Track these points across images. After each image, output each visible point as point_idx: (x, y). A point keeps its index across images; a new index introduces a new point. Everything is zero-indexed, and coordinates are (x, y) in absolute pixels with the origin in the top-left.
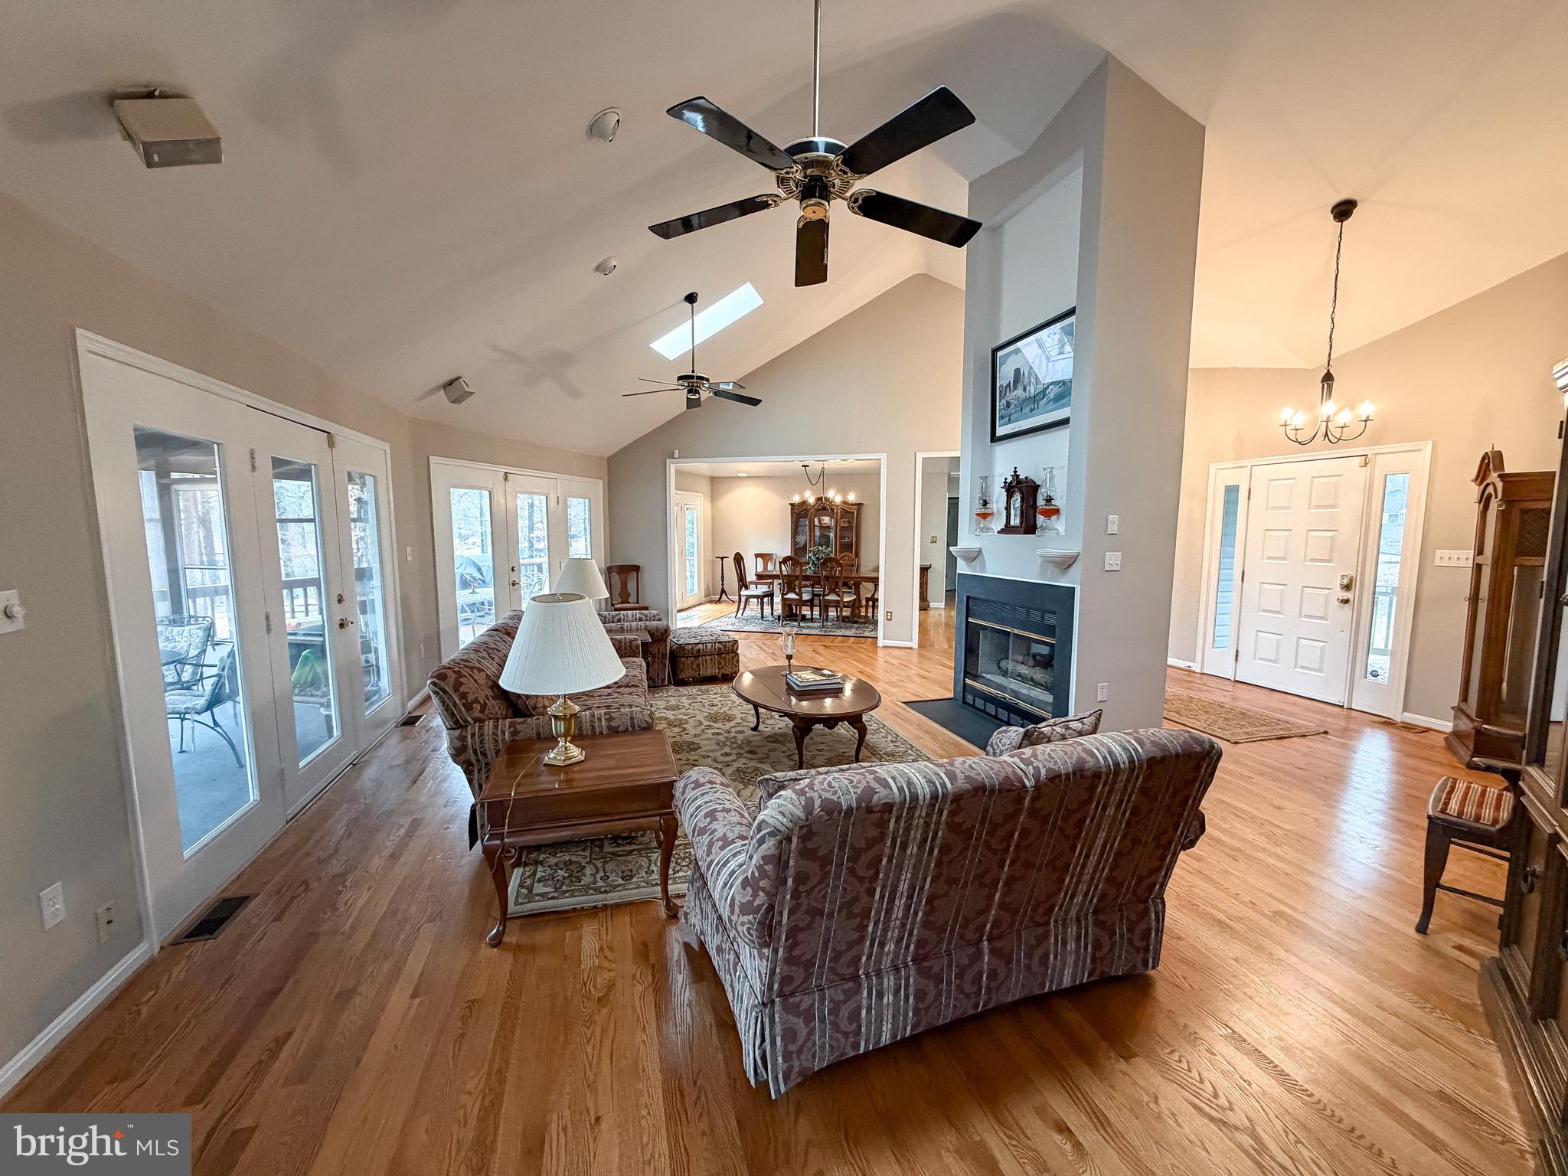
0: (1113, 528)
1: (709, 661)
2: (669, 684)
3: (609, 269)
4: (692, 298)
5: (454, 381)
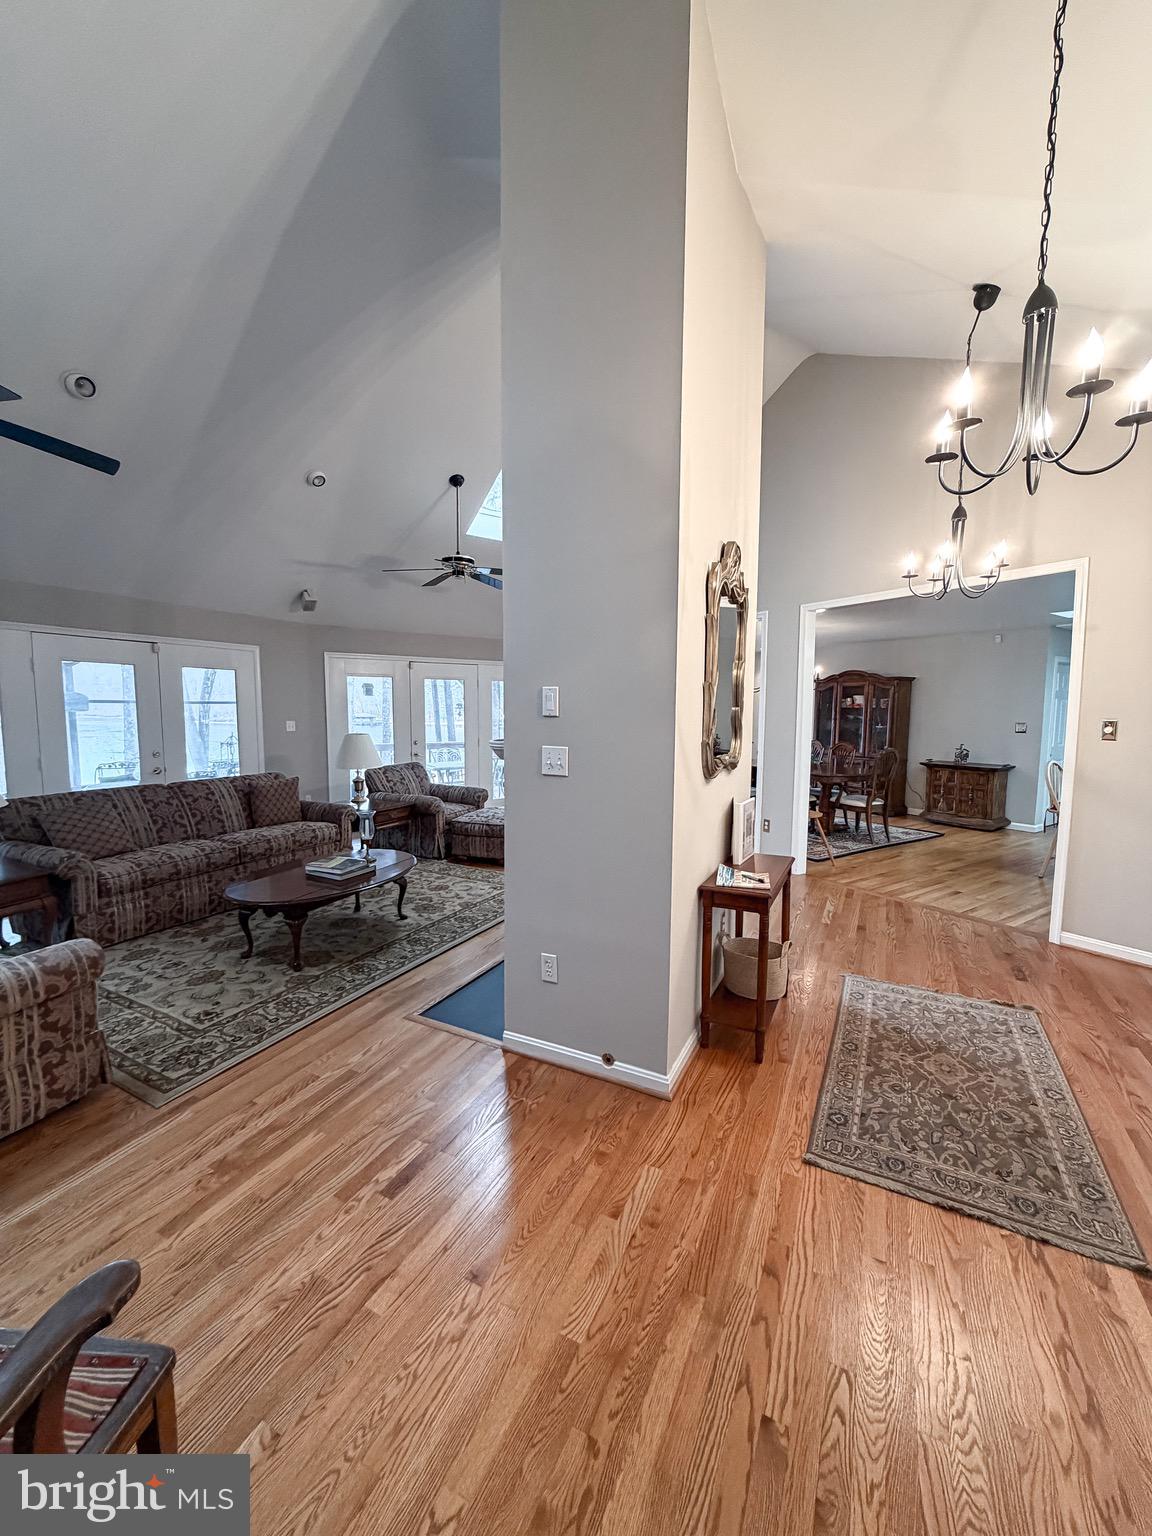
0: (552, 706)
1: (478, 843)
2: (439, 858)
3: (316, 481)
4: (456, 481)
5: (302, 594)
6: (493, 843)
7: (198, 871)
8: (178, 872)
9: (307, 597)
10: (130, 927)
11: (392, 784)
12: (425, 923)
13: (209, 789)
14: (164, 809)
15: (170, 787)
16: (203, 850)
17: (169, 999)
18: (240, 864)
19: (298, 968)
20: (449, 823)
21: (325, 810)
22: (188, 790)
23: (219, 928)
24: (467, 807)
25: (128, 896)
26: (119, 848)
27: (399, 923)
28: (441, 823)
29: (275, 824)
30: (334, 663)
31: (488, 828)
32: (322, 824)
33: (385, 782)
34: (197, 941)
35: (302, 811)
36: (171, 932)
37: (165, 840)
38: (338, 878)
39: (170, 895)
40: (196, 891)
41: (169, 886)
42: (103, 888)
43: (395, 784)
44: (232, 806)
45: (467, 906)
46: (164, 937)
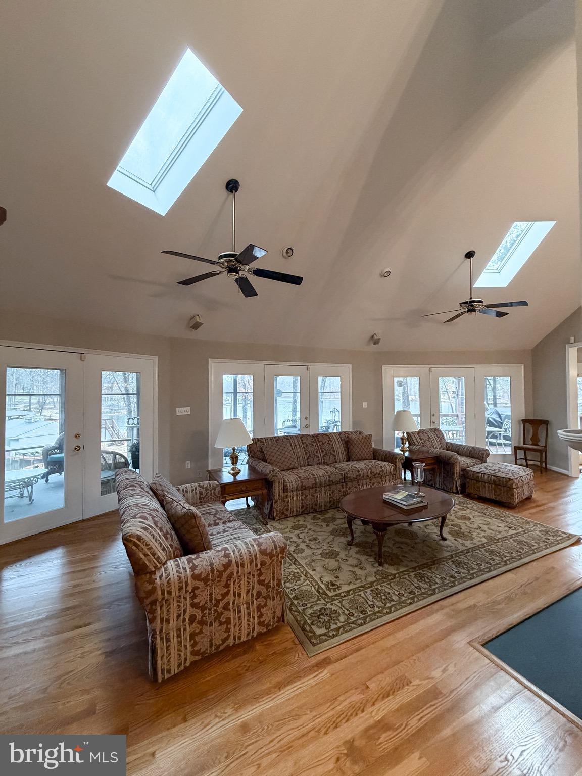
1: (487, 488)
2: (457, 493)
3: (386, 274)
4: (470, 255)
5: (373, 336)
6: (500, 490)
7: (325, 484)
8: (316, 484)
9: (376, 337)
10: (295, 509)
11: (423, 441)
12: (461, 548)
13: (329, 438)
14: (310, 448)
15: (313, 436)
16: (327, 473)
17: (313, 564)
18: (344, 482)
19: (381, 564)
20: (463, 470)
21: (386, 455)
22: (320, 438)
23: (334, 519)
24: (475, 460)
25: (295, 493)
26: (291, 466)
27: (441, 542)
28: (458, 469)
29: (360, 460)
30: (388, 371)
31: (495, 479)
32: (386, 463)
33: (419, 440)
34: (324, 525)
35: (373, 453)
36: (312, 516)
37: (310, 464)
38: (405, 507)
39: (312, 495)
40: (324, 495)
41: (312, 491)
42: (285, 487)
43: (425, 441)
44: (339, 448)
45: (491, 539)
46: (309, 518)
